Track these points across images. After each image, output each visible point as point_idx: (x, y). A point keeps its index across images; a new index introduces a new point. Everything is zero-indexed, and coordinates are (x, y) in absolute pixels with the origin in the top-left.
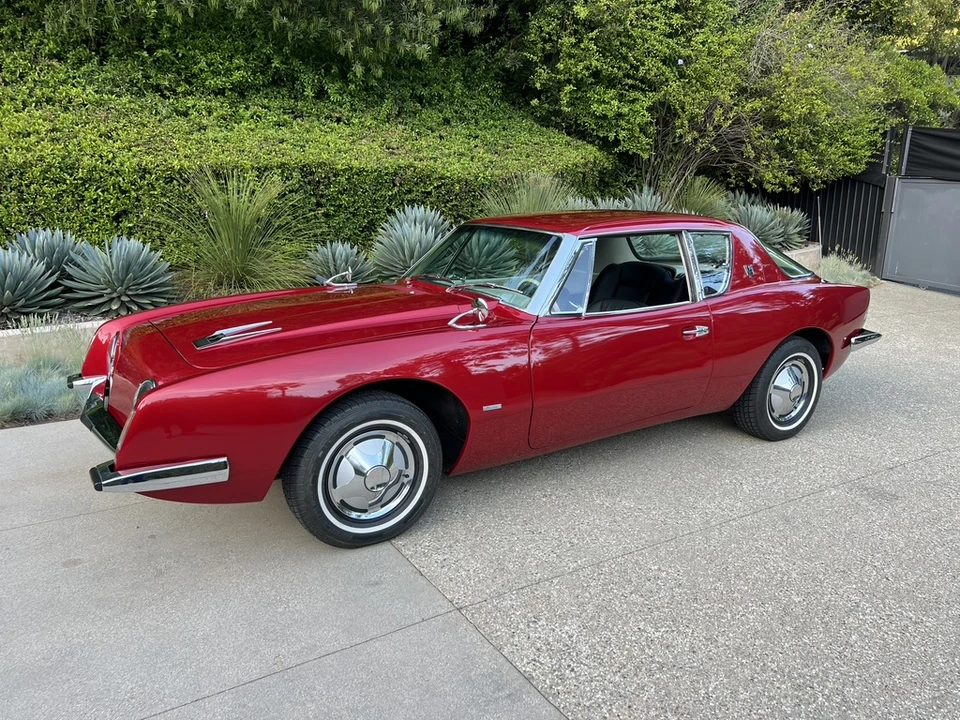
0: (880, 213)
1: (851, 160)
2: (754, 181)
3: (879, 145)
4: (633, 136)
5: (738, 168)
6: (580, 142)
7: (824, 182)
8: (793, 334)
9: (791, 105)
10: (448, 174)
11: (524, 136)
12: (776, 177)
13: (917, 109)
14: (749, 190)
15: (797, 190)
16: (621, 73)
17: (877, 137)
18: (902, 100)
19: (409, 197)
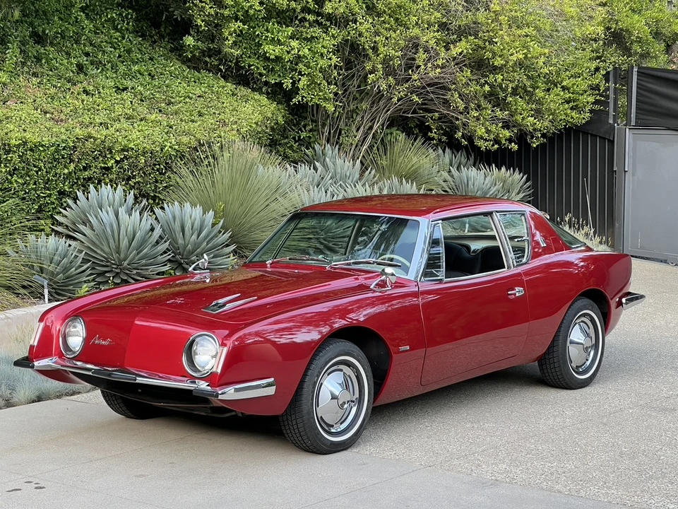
0: (612, 172)
1: (572, 109)
2: (463, 136)
3: (602, 88)
4: (313, 82)
5: (440, 118)
6: (243, 91)
7: (544, 136)
8: (579, 295)
9: (504, 49)
10: (131, 145)
11: (180, 87)
12: (488, 131)
13: (639, 40)
14: (454, 145)
15: (514, 147)
16: (299, 7)
17: (598, 79)
18: (621, 29)
19: (86, 174)
